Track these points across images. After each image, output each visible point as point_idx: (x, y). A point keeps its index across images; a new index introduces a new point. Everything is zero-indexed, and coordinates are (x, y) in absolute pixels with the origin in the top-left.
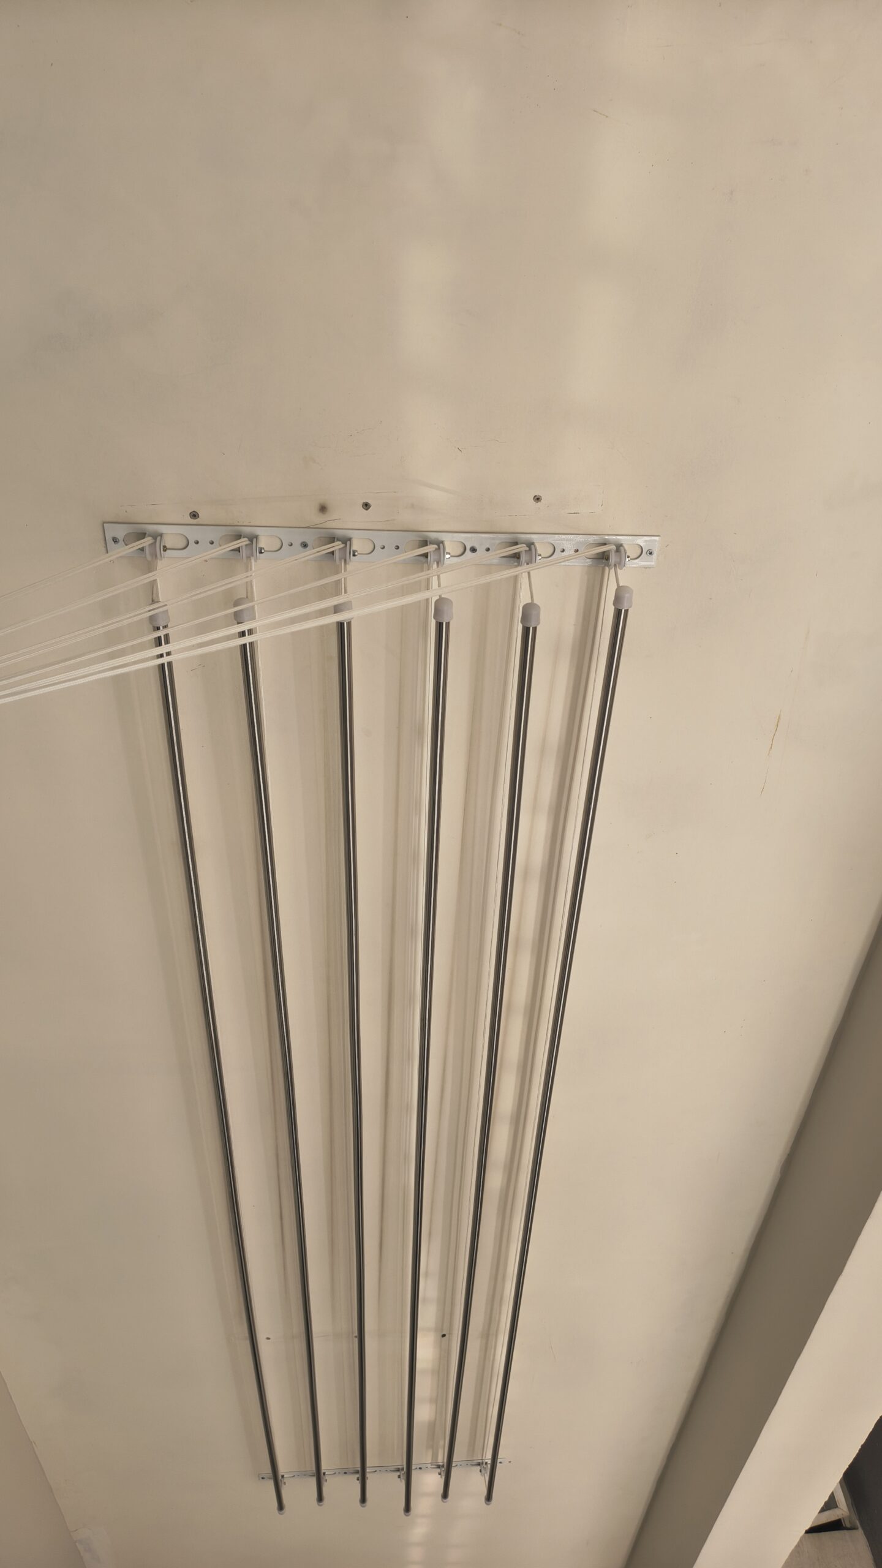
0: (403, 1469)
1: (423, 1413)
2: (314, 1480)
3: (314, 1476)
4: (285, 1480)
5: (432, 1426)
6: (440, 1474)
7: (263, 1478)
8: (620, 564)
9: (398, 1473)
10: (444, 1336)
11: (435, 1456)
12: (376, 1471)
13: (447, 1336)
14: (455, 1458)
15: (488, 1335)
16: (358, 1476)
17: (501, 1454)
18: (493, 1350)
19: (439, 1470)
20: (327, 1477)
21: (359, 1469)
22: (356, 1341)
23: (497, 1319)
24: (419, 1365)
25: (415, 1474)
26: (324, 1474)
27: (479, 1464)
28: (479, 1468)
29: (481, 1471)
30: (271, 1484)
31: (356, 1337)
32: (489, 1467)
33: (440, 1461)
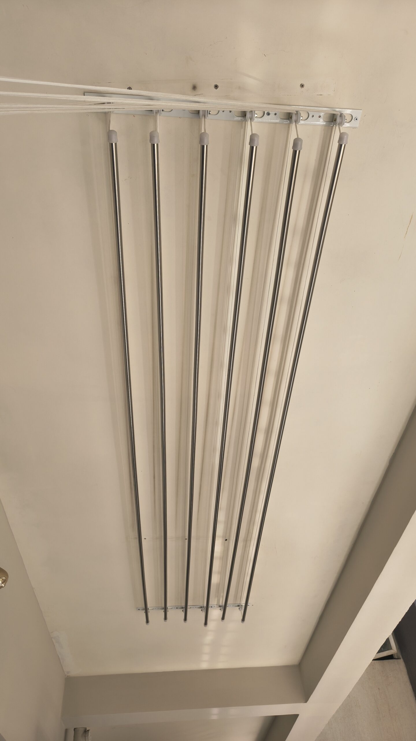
0: (204, 607)
1: (215, 579)
2: (163, 611)
3: (163, 609)
4: (151, 611)
5: (218, 585)
6: (220, 609)
7: (139, 609)
8: (341, 124)
9: (201, 609)
10: (226, 540)
11: (218, 601)
12: (191, 608)
13: (228, 540)
14: (229, 602)
15: (247, 540)
16: (183, 609)
17: (250, 601)
18: (249, 548)
19: (220, 608)
20: (169, 610)
21: (184, 607)
22: (187, 541)
23: (252, 533)
25: (210, 610)
27: (238, 606)
28: (238, 608)
30: (143, 612)
32: (243, 607)
33: (221, 604)
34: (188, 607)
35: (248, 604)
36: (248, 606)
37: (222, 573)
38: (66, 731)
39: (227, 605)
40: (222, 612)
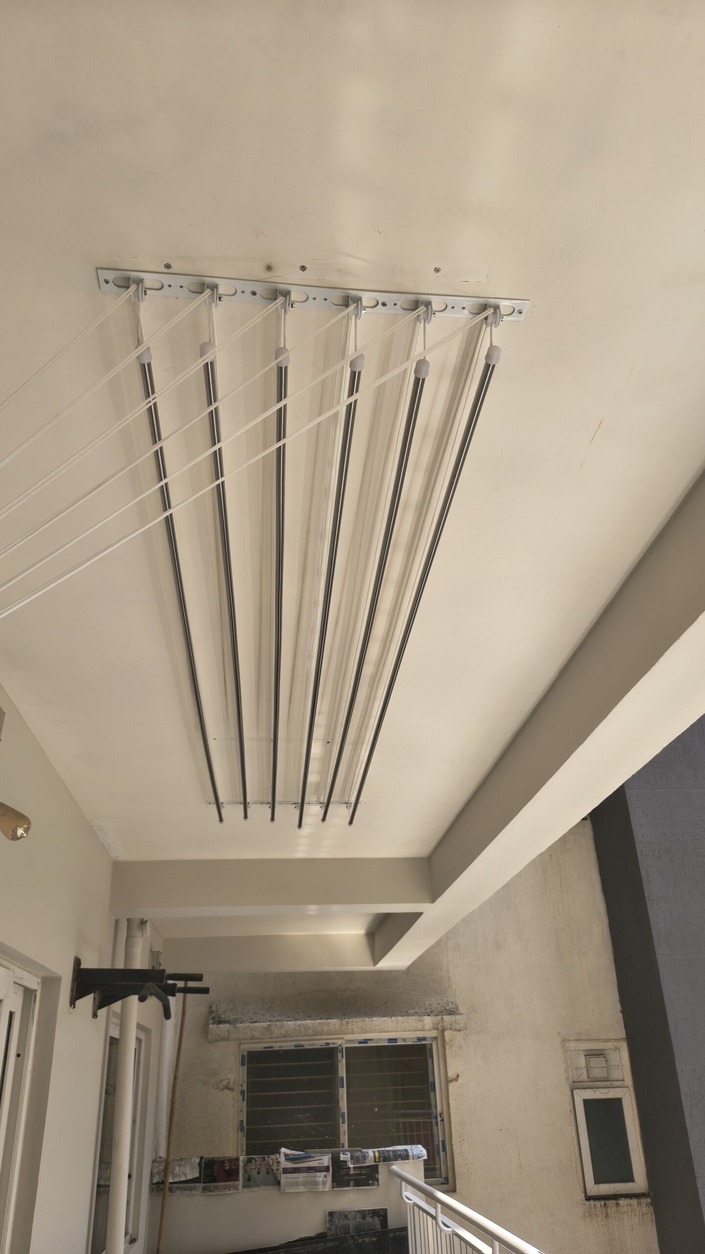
0: (298, 803)
1: (312, 778)
2: (242, 806)
3: (241, 803)
4: (224, 805)
5: (318, 785)
6: (321, 807)
7: (210, 803)
8: (494, 324)
9: (295, 805)
10: (328, 742)
11: (319, 798)
12: (281, 803)
13: (331, 742)
14: (332, 799)
15: (357, 744)
16: (269, 805)
17: (361, 799)
18: (359, 751)
19: (320, 805)
20: (250, 805)
21: (271, 802)
22: (272, 743)
23: (363, 735)
24: (312, 756)
25: (305, 806)
26: (248, 803)
27: (346, 803)
28: (346, 805)
29: (347, 807)
30: (215, 807)
31: (272, 741)
32: (353, 805)
33: (322, 800)
34: (276, 803)
35: (359, 802)
36: (359, 804)
37: (322, 773)
38: (117, 922)
39: (331, 802)
40: (323, 810)
